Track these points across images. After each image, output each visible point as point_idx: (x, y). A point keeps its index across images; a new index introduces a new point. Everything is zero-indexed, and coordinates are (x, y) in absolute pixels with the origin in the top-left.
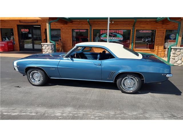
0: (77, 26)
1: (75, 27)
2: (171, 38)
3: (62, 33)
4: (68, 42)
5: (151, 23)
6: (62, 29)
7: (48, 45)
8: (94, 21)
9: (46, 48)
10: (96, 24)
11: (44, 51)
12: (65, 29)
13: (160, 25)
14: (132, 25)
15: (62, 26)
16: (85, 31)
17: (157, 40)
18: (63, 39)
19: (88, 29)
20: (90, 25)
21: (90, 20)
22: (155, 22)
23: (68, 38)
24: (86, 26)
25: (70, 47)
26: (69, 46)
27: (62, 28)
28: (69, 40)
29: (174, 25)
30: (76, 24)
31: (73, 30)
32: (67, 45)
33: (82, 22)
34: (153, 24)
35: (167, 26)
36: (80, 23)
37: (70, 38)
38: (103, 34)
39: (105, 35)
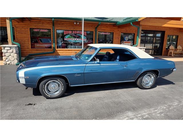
0: (37, 25)
1: (34, 26)
2: (126, 39)
3: (17, 33)
4: (25, 43)
5: (110, 26)
6: (16, 28)
7: (10, 47)
8: (57, 21)
9: (8, 51)
10: (59, 24)
11: (5, 56)
12: (21, 27)
13: (117, 28)
14: (94, 27)
15: (17, 24)
16: (46, 31)
17: (115, 42)
18: (18, 40)
19: (50, 29)
20: (53, 25)
21: (55, 20)
22: (113, 26)
23: (25, 39)
24: (48, 26)
25: (28, 49)
26: (26, 48)
27: (16, 26)
28: (27, 41)
29: (126, 29)
30: (35, 22)
31: (31, 29)
32: (24, 47)
33: (43, 21)
34: (111, 27)
35: (122, 29)
36: (40, 21)
37: (27, 39)
38: (66, 35)
39: (69, 36)
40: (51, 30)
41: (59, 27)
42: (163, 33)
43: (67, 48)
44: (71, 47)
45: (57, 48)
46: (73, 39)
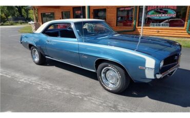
18: (108, 19)
23: (113, 18)
25: (114, 26)
38: (150, 11)
39: (153, 12)
43: (149, 26)
44: (154, 25)
45: (138, 26)
46: (158, 15)
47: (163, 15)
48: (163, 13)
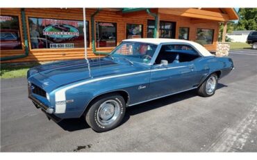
2: (133, 33)
13: (121, 17)
29: (133, 19)
34: (114, 16)
35: (127, 19)
39: (51, 27)
40: (19, 17)
41: (33, 13)
42: (174, 24)
43: (49, 47)
44: (55, 46)
45: (32, 48)
46: (58, 33)
47: (66, 33)
48: (66, 31)
